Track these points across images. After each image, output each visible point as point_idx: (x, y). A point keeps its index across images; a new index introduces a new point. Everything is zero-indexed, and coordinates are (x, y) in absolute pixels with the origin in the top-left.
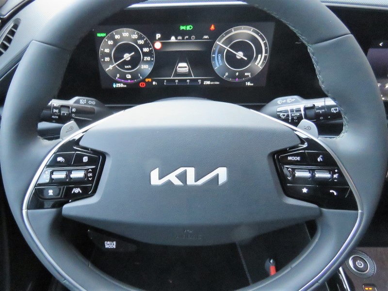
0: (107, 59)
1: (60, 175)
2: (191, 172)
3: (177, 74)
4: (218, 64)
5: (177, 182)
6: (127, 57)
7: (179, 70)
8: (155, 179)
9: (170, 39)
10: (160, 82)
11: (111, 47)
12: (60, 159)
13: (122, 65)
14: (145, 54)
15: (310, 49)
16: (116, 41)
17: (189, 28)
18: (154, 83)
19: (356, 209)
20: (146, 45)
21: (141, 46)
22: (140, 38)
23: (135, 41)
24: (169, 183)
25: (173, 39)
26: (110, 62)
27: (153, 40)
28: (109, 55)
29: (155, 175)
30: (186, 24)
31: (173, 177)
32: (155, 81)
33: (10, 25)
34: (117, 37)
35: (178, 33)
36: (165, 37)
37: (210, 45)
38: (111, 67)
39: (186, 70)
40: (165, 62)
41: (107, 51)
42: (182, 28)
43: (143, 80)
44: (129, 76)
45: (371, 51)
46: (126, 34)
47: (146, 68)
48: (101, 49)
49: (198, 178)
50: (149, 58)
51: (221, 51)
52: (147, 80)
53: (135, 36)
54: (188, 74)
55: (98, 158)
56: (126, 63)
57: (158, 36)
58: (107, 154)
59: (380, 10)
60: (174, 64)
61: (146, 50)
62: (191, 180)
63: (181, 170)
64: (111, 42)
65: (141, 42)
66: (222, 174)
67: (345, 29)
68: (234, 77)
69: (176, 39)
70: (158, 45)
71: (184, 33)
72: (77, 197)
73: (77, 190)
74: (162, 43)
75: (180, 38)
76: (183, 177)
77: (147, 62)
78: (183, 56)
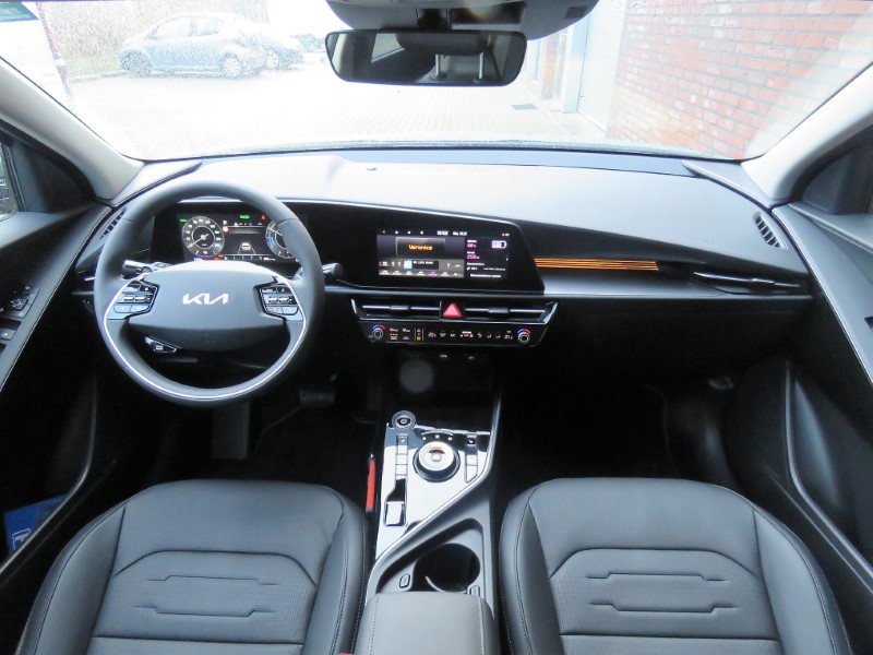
0: (188, 239)
1: (128, 298)
2: (207, 296)
3: (242, 252)
4: (272, 244)
5: (199, 302)
6: (203, 237)
9: (234, 225)
10: (230, 258)
11: (191, 230)
13: (199, 244)
14: (217, 236)
16: (194, 225)
17: (247, 217)
18: (226, 259)
20: (216, 229)
21: (213, 230)
22: (212, 223)
23: (208, 225)
24: (194, 303)
25: (236, 225)
26: (191, 241)
27: (222, 225)
28: (189, 235)
30: (244, 214)
31: (196, 300)
33: (119, 212)
34: (195, 222)
35: (240, 221)
36: (230, 223)
37: (263, 230)
38: (191, 245)
39: (249, 248)
41: (188, 232)
42: (242, 217)
43: (217, 255)
44: (205, 252)
46: (201, 221)
47: (218, 246)
48: (183, 231)
49: (211, 300)
50: (220, 238)
51: (273, 235)
52: (221, 256)
53: (208, 222)
54: (251, 252)
56: (202, 242)
57: (225, 222)
58: (161, 286)
61: (217, 232)
62: (207, 301)
63: (201, 295)
64: (190, 226)
65: (213, 226)
66: (225, 298)
68: (287, 255)
69: (238, 225)
70: (225, 229)
71: (243, 221)
74: (228, 228)
75: (241, 224)
76: (202, 299)
77: (219, 242)
78: (245, 238)
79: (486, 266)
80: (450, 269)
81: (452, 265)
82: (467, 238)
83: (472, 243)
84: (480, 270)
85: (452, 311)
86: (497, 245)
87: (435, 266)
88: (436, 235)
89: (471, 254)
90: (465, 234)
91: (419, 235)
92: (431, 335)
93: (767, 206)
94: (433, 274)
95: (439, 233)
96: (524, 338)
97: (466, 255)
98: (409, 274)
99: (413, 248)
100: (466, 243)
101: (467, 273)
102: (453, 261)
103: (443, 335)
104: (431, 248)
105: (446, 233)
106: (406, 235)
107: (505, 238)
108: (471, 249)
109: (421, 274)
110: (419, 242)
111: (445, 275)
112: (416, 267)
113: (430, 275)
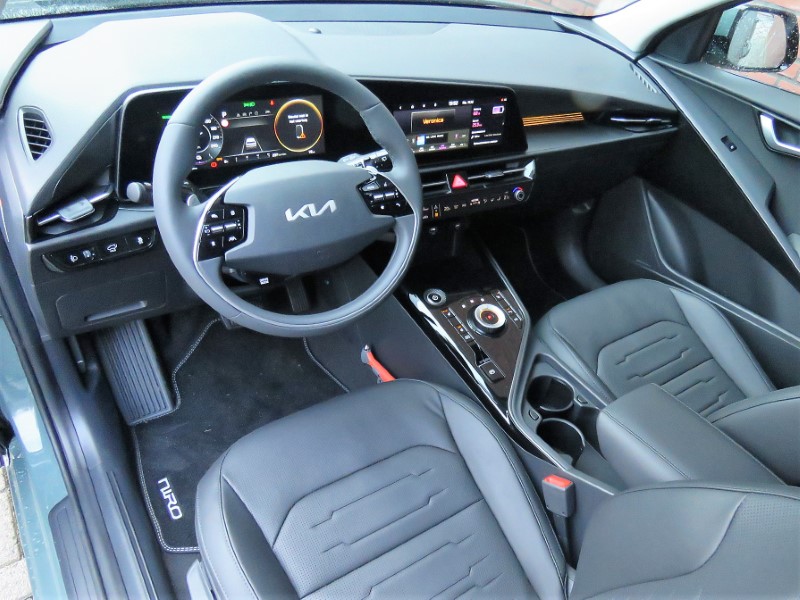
1: (216, 229)
2: (312, 207)
3: (246, 150)
5: (305, 216)
7: (249, 146)
8: (289, 216)
9: (236, 116)
10: (232, 160)
12: (214, 216)
14: (214, 133)
15: (362, 114)
17: (252, 104)
18: (226, 162)
19: (412, 212)
20: (213, 123)
21: (209, 125)
24: (299, 218)
25: (238, 116)
27: (219, 118)
29: (288, 213)
30: (249, 101)
31: (301, 213)
32: (227, 159)
35: (243, 110)
36: (231, 114)
37: (272, 119)
39: (254, 145)
40: (233, 139)
42: (246, 105)
43: (215, 160)
44: (199, 158)
45: (395, 112)
47: (216, 147)
49: (318, 210)
50: (217, 137)
52: (218, 159)
54: (257, 149)
55: (241, 210)
57: (224, 114)
58: (249, 205)
59: (392, 82)
60: (242, 141)
61: (214, 128)
62: (313, 213)
63: (305, 207)
65: (208, 121)
66: (332, 205)
67: (377, 99)
69: (241, 115)
70: (225, 123)
71: (248, 110)
72: (235, 244)
73: (232, 239)
74: (229, 121)
75: (244, 114)
76: (307, 211)
77: (216, 141)
78: (250, 132)
79: (486, 133)
80: (457, 141)
81: (460, 135)
82: (474, 106)
83: (477, 111)
84: (482, 138)
85: (459, 182)
86: (497, 110)
87: (444, 140)
88: (447, 106)
89: (476, 123)
90: (472, 102)
91: (432, 107)
92: (447, 209)
93: (633, 58)
94: (443, 147)
95: (451, 103)
96: (521, 195)
97: (472, 123)
98: (422, 150)
99: (426, 122)
100: (473, 111)
101: (471, 142)
102: (460, 131)
103: (456, 207)
104: (442, 120)
105: (456, 103)
106: (421, 108)
107: (503, 104)
108: (476, 118)
109: (432, 149)
110: (432, 115)
111: (453, 146)
112: (428, 142)
113: (440, 149)
